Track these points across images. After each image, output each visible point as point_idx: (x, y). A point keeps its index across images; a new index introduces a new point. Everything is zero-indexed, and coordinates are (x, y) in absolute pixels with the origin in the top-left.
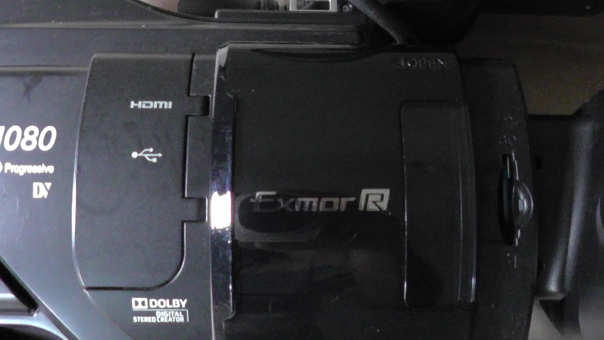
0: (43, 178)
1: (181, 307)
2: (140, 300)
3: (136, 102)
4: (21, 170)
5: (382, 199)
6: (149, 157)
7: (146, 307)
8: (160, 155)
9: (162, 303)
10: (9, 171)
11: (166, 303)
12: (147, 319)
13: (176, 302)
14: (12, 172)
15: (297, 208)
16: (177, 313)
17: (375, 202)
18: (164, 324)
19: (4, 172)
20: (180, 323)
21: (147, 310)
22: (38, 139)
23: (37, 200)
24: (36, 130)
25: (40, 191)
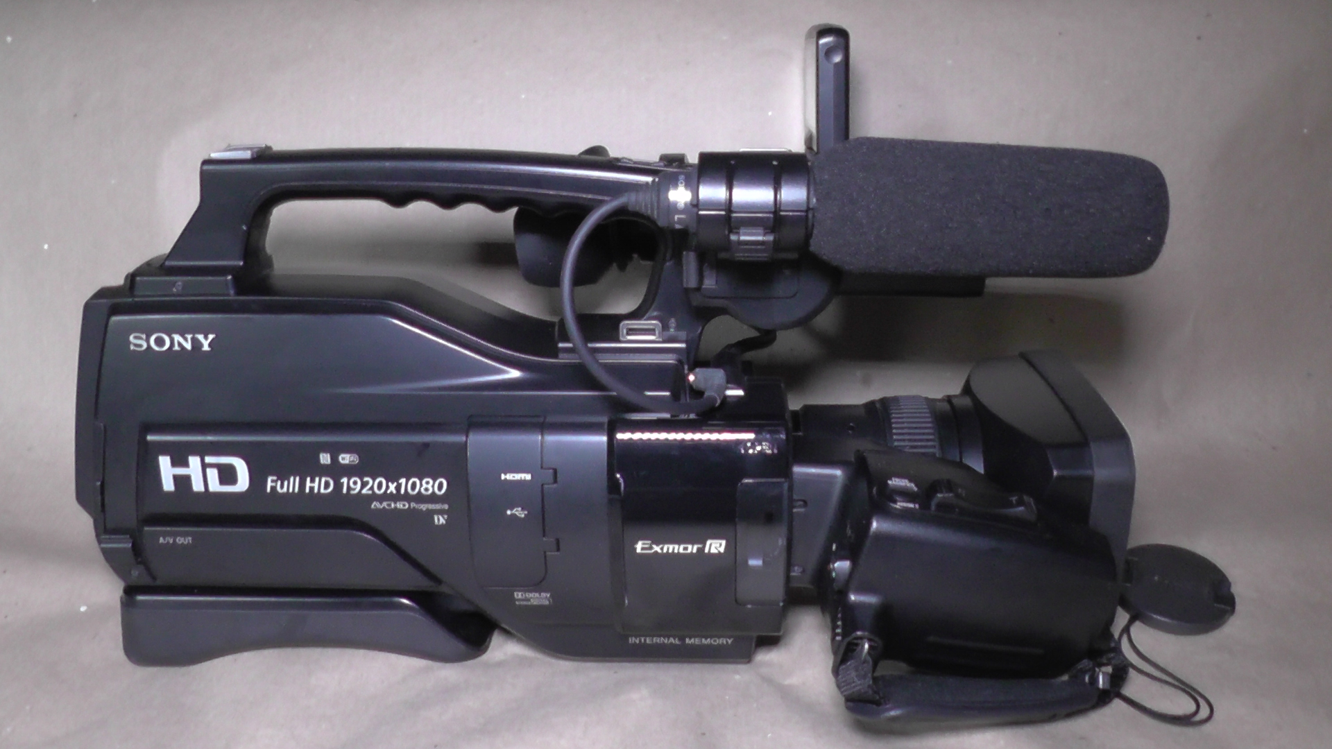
0: (441, 512)
1: (546, 597)
2: (521, 593)
3: (505, 474)
4: (424, 507)
5: (721, 546)
6: (519, 514)
7: (524, 597)
8: (526, 512)
9: (534, 595)
10: (414, 508)
11: (537, 595)
12: (525, 603)
13: (543, 595)
14: (416, 508)
15: (665, 550)
16: (544, 600)
17: (715, 548)
18: (536, 606)
19: (411, 508)
22: (433, 486)
23: (437, 526)
24: (431, 482)
25: (440, 520)
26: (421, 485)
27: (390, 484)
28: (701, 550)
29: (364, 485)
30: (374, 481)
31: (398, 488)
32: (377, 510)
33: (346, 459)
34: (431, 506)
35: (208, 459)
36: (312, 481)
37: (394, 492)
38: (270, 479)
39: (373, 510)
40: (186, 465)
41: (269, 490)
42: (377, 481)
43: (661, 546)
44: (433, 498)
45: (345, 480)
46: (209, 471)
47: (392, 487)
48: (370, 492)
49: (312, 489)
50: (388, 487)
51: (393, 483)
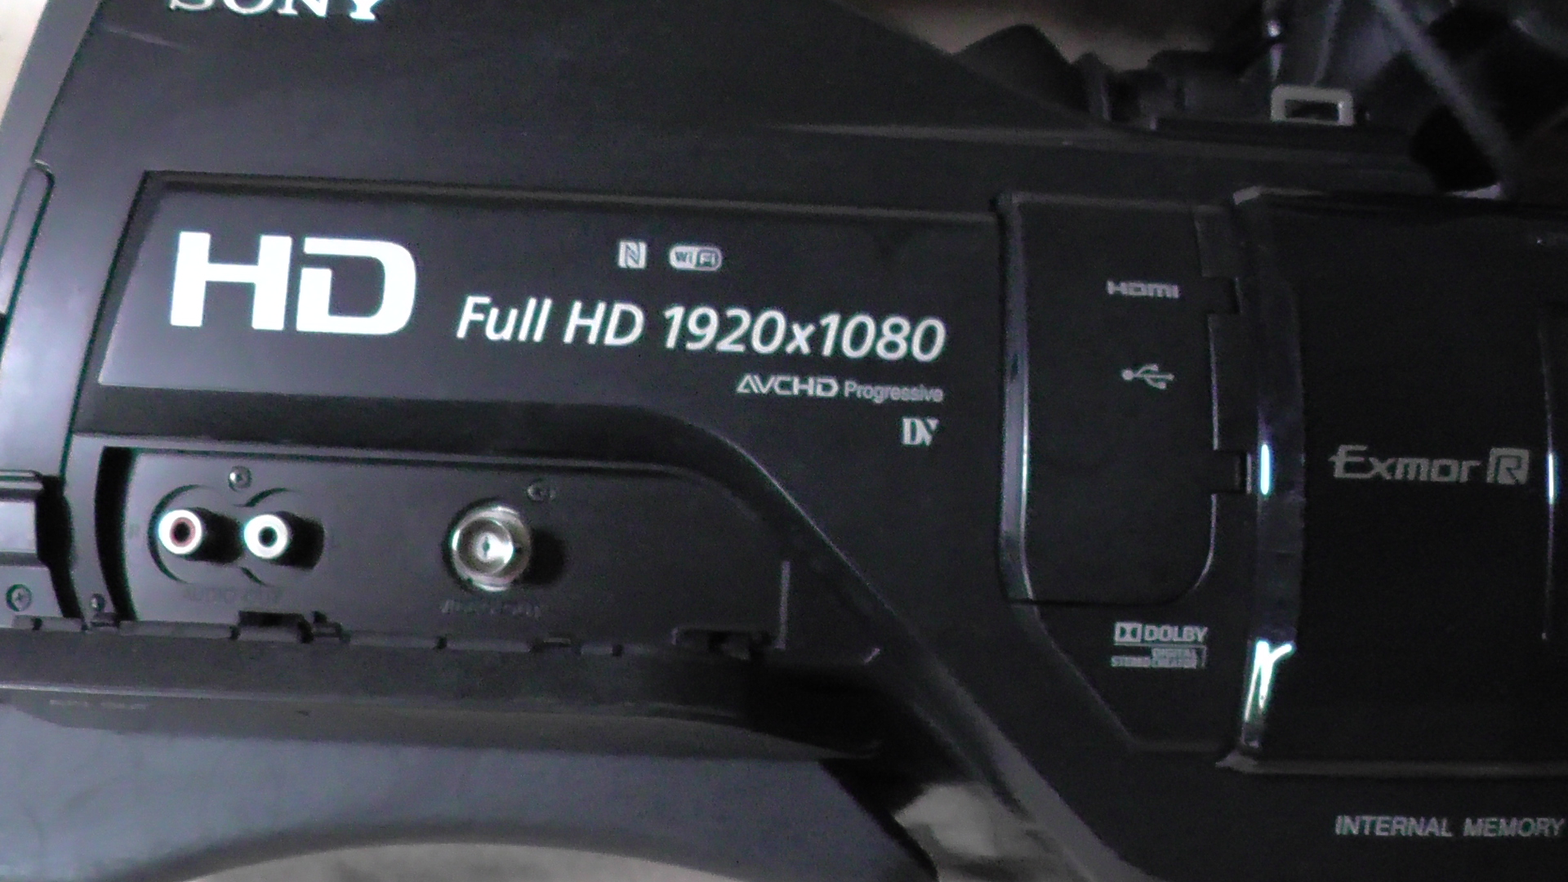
0: (921, 410)
1: (1196, 642)
2: (1128, 626)
3: (1118, 281)
4: (879, 394)
5: (1519, 467)
6: (1152, 379)
7: (1138, 639)
8: (1170, 377)
9: (1165, 634)
10: (853, 395)
11: (1172, 632)
12: (1136, 662)
13: (1189, 631)
14: (859, 395)
16: (1187, 652)
17: (1509, 469)
18: (1163, 670)
19: (843, 395)
20: (1191, 670)
21: (1140, 645)
22: (909, 340)
23: (910, 448)
24: (905, 325)
25: (917, 432)
26: (879, 334)
27: (796, 328)
28: (1477, 474)
29: (726, 326)
30: (755, 315)
31: (816, 340)
32: (753, 398)
33: (687, 257)
34: (898, 393)
35: (315, 245)
36: (588, 312)
37: (805, 349)
38: (471, 301)
39: (743, 396)
40: (248, 255)
41: (461, 333)
42: (765, 316)
43: (1390, 461)
44: (906, 371)
45: (676, 313)
46: (308, 274)
47: (801, 337)
48: (740, 348)
49: (582, 332)
50: (789, 336)
51: (803, 326)
